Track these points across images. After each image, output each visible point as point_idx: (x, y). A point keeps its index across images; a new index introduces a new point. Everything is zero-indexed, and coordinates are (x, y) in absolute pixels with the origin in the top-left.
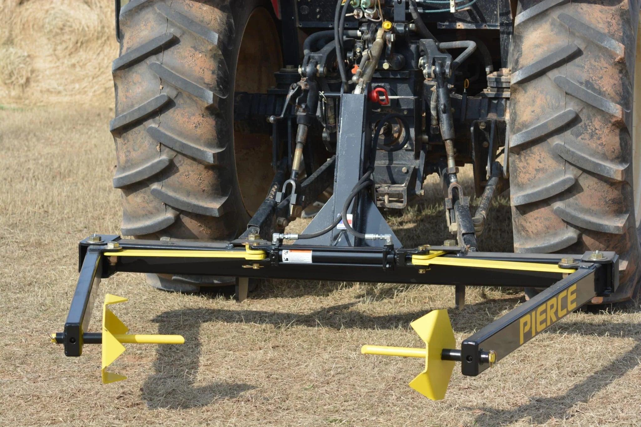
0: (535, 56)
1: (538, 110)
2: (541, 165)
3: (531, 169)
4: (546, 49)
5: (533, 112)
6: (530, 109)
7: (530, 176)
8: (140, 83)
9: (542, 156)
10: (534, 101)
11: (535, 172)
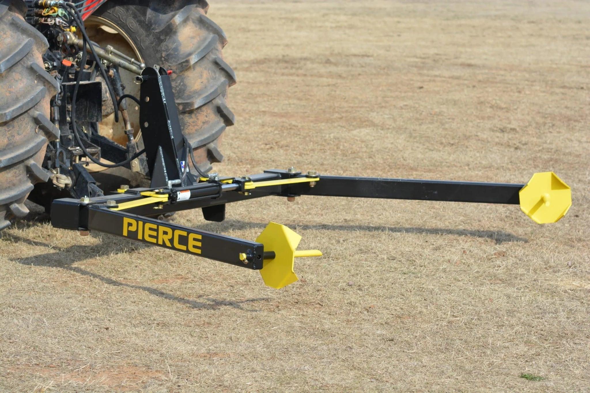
0: (193, 44)
1: (205, 81)
2: (207, 119)
3: (199, 122)
4: (198, 39)
5: (202, 83)
6: (199, 81)
7: (198, 128)
8: (21, 80)
9: (208, 112)
10: (202, 76)
11: (202, 124)
